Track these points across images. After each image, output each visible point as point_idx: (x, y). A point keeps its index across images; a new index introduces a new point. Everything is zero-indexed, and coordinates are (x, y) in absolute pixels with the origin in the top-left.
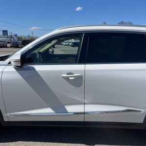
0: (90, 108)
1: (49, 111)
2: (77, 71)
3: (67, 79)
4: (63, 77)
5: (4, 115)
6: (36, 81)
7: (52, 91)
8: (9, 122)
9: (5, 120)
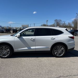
0: (37, 47)
1: (26, 48)
2: (34, 38)
3: (31, 40)
4: (30, 40)
5: (14, 50)
6: (23, 41)
7: (26, 42)
8: (16, 52)
9: (15, 51)
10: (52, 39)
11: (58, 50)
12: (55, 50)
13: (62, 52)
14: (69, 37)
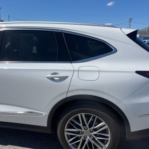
10: (52, 79)
11: (80, 127)
12: (70, 127)
13: (103, 141)
14: (137, 72)
